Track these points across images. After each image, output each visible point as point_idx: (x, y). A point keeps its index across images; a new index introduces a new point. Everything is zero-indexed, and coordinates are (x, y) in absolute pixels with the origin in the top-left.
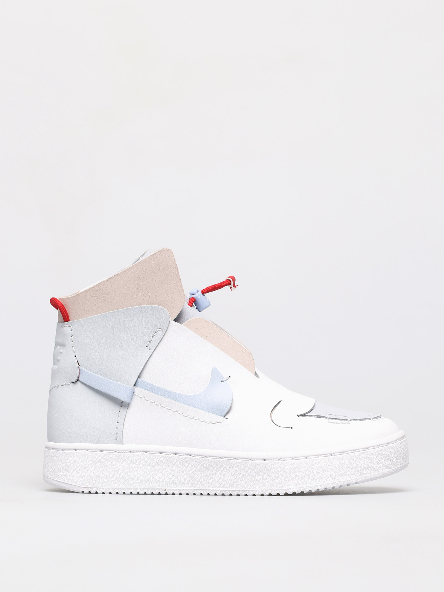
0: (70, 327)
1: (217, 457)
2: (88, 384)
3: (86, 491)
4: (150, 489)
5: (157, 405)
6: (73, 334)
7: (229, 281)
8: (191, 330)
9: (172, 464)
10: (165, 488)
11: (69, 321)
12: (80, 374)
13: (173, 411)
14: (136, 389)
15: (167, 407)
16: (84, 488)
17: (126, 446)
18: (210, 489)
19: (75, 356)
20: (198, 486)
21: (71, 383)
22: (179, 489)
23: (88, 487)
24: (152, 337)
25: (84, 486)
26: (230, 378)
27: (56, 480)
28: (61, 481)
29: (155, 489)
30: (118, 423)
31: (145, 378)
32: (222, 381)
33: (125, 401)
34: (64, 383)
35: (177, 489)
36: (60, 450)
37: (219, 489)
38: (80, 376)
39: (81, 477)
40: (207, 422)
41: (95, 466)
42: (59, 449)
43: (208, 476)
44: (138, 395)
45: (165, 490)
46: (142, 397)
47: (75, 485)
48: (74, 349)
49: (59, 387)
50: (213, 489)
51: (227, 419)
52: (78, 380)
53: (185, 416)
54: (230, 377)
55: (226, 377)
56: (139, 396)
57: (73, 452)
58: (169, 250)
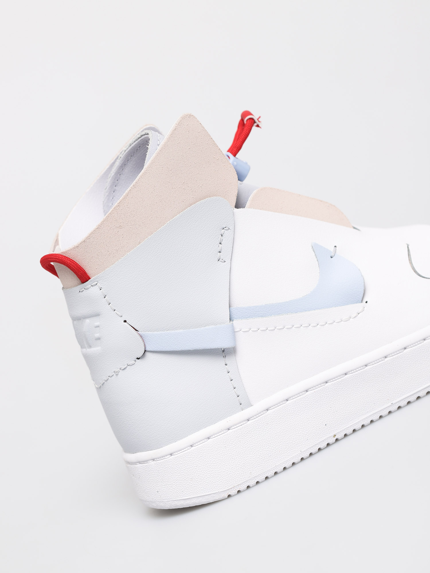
0: (96, 286)
1: (383, 359)
2: (164, 350)
3: (233, 492)
4: (315, 445)
5: (271, 330)
6: (105, 294)
7: (251, 120)
8: (261, 210)
9: (328, 397)
10: (333, 434)
11: (90, 279)
12: (145, 341)
13: (296, 328)
14: (235, 322)
15: (286, 327)
16: (230, 490)
17: (258, 406)
18: (390, 404)
19: (125, 321)
20: (373, 408)
21: (137, 360)
22: (351, 425)
23: (235, 485)
24: (220, 243)
25: (228, 488)
26: (337, 248)
27: (180, 499)
28: (191, 497)
29: (322, 442)
30: (232, 380)
31: (237, 303)
32: (331, 257)
33: (227, 347)
34: (125, 365)
35: (348, 427)
36: (168, 456)
37: (401, 399)
38: (146, 344)
39: (218, 478)
40: (346, 320)
41: (231, 454)
42: (165, 456)
43: (380, 389)
44: (240, 330)
45: (335, 436)
46: (247, 330)
47: (214, 492)
48: (118, 313)
49: (119, 373)
50: (394, 402)
51: (366, 302)
52: (145, 351)
53: (315, 326)
54: (335, 246)
55: (332, 249)
56: (242, 330)
57: (191, 449)
58: (190, 116)
